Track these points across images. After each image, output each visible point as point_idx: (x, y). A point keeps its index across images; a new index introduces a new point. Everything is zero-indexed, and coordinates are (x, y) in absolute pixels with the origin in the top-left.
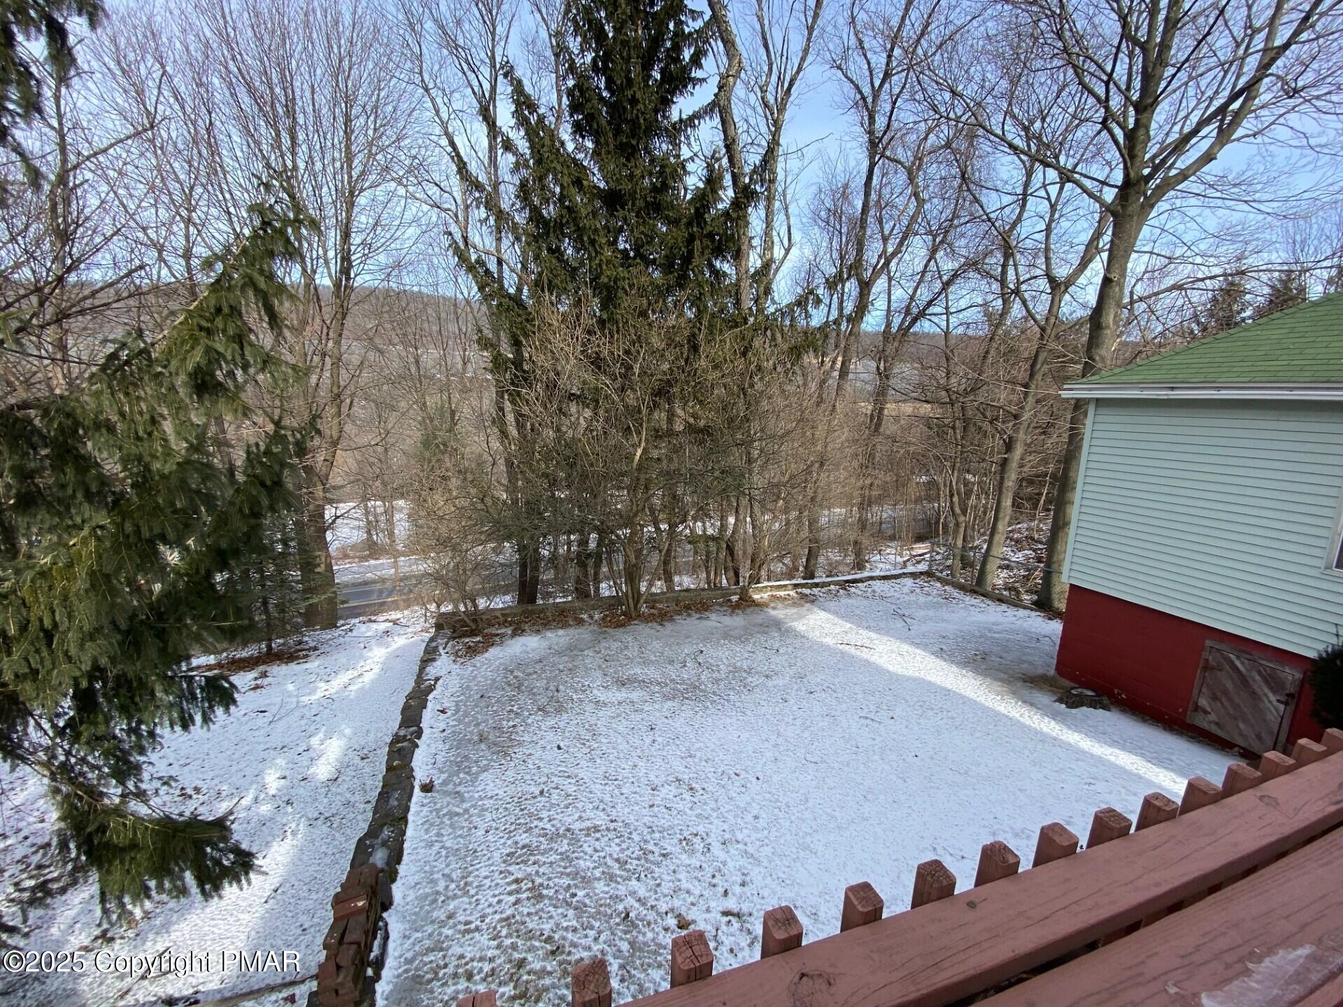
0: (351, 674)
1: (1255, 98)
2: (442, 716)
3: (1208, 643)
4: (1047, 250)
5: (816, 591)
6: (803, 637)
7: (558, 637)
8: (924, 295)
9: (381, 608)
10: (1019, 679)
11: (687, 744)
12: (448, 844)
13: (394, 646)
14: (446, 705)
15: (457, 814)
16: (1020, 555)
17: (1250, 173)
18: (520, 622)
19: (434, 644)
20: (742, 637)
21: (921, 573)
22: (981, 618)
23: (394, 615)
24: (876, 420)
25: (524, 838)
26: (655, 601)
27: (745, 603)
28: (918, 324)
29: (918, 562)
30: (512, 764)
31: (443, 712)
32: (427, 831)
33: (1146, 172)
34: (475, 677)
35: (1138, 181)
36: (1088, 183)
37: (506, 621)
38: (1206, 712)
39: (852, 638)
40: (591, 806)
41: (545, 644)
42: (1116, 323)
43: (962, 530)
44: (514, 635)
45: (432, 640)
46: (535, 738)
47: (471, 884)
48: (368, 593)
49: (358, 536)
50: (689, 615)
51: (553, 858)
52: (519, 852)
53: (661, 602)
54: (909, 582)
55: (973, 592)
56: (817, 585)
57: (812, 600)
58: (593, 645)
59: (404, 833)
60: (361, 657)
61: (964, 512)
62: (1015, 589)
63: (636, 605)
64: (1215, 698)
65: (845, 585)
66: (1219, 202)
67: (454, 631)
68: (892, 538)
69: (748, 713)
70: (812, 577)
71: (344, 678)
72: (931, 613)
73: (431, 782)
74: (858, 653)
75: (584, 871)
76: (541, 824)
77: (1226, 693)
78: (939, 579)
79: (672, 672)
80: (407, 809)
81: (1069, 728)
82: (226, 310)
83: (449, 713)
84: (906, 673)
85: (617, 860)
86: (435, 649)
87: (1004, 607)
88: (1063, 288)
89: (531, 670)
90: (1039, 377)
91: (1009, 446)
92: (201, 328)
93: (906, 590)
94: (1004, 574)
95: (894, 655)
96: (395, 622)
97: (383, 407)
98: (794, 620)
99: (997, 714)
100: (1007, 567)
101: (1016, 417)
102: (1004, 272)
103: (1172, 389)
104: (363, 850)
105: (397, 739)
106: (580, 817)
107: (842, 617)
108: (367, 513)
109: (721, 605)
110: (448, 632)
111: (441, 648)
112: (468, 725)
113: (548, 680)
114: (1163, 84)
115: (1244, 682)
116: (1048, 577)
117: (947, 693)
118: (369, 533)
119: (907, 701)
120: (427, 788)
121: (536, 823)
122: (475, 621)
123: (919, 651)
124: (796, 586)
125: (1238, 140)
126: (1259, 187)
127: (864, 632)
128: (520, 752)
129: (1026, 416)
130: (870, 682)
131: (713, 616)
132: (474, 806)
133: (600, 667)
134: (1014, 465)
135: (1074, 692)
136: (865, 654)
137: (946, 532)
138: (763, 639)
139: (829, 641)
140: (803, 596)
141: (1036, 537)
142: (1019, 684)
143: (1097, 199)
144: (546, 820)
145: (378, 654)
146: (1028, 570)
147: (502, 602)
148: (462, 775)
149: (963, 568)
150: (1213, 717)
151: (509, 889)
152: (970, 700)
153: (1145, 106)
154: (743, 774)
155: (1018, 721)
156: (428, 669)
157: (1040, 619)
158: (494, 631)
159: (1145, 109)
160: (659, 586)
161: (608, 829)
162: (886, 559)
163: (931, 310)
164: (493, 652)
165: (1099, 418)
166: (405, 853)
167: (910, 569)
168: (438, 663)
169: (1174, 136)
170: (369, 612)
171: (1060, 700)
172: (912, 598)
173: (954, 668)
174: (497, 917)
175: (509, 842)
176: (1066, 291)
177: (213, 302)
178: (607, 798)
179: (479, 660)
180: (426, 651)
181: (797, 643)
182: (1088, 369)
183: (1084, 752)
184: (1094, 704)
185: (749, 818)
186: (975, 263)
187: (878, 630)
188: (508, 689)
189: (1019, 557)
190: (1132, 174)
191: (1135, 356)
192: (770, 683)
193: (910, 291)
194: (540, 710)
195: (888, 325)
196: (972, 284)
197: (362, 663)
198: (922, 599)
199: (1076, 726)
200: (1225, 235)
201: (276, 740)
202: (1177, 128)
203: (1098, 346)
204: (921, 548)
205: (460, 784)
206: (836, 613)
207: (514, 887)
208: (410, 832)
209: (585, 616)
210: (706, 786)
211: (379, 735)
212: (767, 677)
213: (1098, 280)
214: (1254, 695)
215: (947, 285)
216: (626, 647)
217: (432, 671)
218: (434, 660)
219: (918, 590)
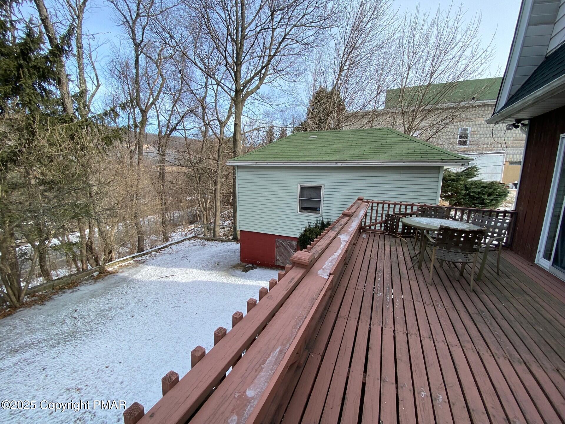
1: (268, 71)
3: (276, 240)
4: (216, 110)
5: (144, 257)
6: (140, 281)
8: (174, 121)
10: (230, 268)
11: (71, 367)
16: (226, 222)
17: (269, 95)
20: (103, 293)
21: (192, 237)
22: (216, 249)
24: (162, 175)
26: (35, 292)
27: (103, 274)
28: (174, 132)
29: (192, 233)
33: (242, 88)
35: (240, 90)
36: (226, 88)
38: (279, 260)
39: (165, 274)
42: (241, 140)
43: (205, 217)
50: (64, 292)
53: (40, 291)
54: (187, 242)
55: (212, 240)
56: (144, 254)
57: (143, 262)
61: (206, 210)
62: (227, 235)
63: (18, 300)
64: (280, 255)
65: (158, 251)
66: (263, 103)
68: (179, 225)
69: (111, 331)
70: (142, 251)
72: (197, 253)
74: (168, 279)
77: (282, 253)
78: (199, 238)
81: (246, 279)
84: (189, 281)
87: (223, 243)
88: (223, 125)
90: (221, 157)
91: (216, 183)
93: (187, 246)
94: (223, 230)
95: (184, 275)
98: (134, 274)
99: (225, 283)
100: (223, 228)
101: (216, 172)
102: (203, 116)
103: (256, 162)
107: (159, 266)
109: (87, 280)
114: (243, 58)
115: (285, 248)
116: (235, 228)
117: (206, 283)
119: (191, 292)
123: (194, 270)
124: (133, 257)
125: (266, 83)
126: (272, 100)
127: (169, 269)
129: (219, 172)
130: (175, 290)
131: (82, 288)
134: (218, 190)
135: (246, 266)
136: (171, 279)
137: (200, 218)
138: (116, 290)
139: (154, 279)
140: (138, 261)
141: (231, 215)
142: (230, 270)
143: (229, 95)
146: (230, 227)
149: (208, 232)
150: (281, 261)
152: (214, 282)
153: (239, 64)
154: (111, 365)
155: (231, 284)
157: (235, 244)
159: (238, 65)
160: (40, 281)
162: (177, 235)
163: (178, 127)
165: (239, 173)
167: (189, 236)
169: (248, 78)
171: (243, 271)
172: (190, 248)
173: (208, 272)
176: (225, 125)
181: (137, 285)
182: (235, 155)
183: (251, 286)
184: (252, 268)
185: (117, 385)
186: (193, 110)
187: (176, 266)
189: (226, 223)
190: (238, 88)
191: (248, 151)
192: (123, 311)
193: (167, 118)
195: (160, 132)
196: (193, 119)
198: (193, 248)
199: (248, 279)
200: (266, 114)
202: (249, 75)
203: (236, 148)
204: (192, 227)
206: (156, 265)
210: (87, 383)
212: (121, 308)
213: (233, 123)
214: (288, 251)
215: (182, 117)
216: (15, 328)
219: (191, 245)
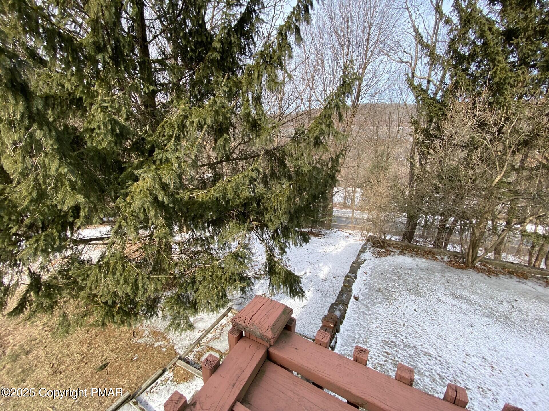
0: (334, 247)
2: (365, 275)
7: (422, 262)
9: (345, 227)
12: (361, 323)
13: (349, 243)
14: (367, 271)
15: (366, 314)
18: (403, 250)
19: (365, 247)
23: (350, 231)
25: (393, 339)
26: (487, 262)
30: (392, 306)
31: (365, 273)
32: (354, 314)
34: (380, 265)
37: (397, 247)
40: (428, 343)
41: (415, 263)
44: (400, 254)
45: (364, 245)
46: (404, 301)
47: (368, 342)
48: (341, 221)
49: (341, 200)
50: (511, 277)
51: (405, 354)
52: (390, 343)
53: (491, 264)
58: (441, 272)
59: (346, 310)
60: (338, 243)
63: (473, 262)
67: (374, 244)
71: (331, 248)
73: (358, 297)
75: (420, 369)
76: (402, 337)
79: (491, 303)
80: (348, 302)
82: (327, 116)
83: (368, 275)
85: (439, 375)
86: (366, 249)
89: (406, 272)
92: (319, 123)
96: (350, 234)
97: (361, 151)
104: (332, 308)
105: (347, 276)
106: (422, 345)
108: (346, 192)
109: (538, 279)
110: (372, 244)
111: (368, 249)
112: (375, 282)
113: (414, 279)
118: (345, 199)
120: (356, 299)
121: (399, 335)
122: (383, 242)
128: (396, 304)
131: (530, 284)
132: (374, 315)
133: (443, 284)
144: (404, 337)
145: (343, 243)
147: (396, 238)
148: (370, 300)
151: (383, 354)
154: (532, 378)
156: (362, 255)
158: (391, 249)
160: (491, 255)
161: (436, 359)
164: (389, 258)
166: (346, 317)
168: (366, 254)
170: (342, 228)
174: (377, 361)
175: (386, 336)
177: (324, 114)
178: (438, 345)
179: (383, 259)
180: (362, 248)
188: (394, 275)
194: (408, 290)
197: (337, 245)
201: (310, 260)
205: (369, 303)
207: (386, 354)
208: (348, 311)
209: (439, 257)
210: (502, 370)
211: (340, 272)
216: (462, 280)
217: (363, 256)
218: (364, 252)
